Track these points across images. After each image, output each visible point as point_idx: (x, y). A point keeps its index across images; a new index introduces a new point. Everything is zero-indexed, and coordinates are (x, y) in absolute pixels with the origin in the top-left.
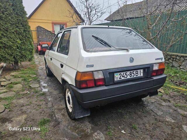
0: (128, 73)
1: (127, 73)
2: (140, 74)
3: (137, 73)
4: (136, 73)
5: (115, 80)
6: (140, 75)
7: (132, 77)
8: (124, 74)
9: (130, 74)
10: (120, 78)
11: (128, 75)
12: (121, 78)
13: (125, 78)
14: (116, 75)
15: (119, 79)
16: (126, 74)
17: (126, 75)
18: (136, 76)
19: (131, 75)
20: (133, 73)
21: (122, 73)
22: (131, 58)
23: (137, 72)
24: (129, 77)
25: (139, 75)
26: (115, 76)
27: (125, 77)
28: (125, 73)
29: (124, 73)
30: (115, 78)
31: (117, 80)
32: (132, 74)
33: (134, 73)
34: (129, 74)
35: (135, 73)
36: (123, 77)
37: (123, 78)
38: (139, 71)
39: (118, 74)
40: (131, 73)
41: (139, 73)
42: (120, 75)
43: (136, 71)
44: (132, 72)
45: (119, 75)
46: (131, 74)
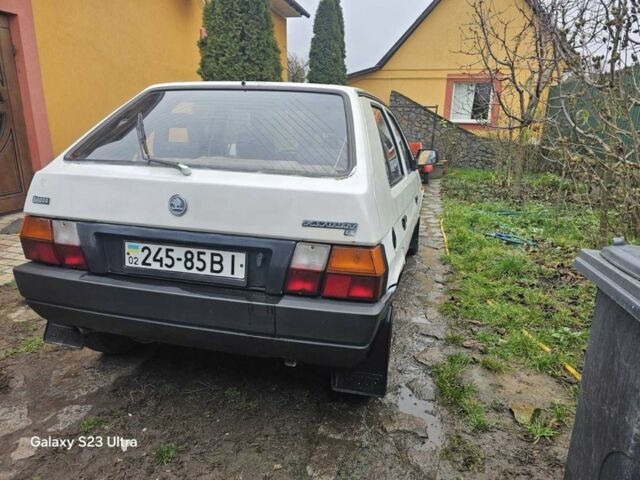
0: (179, 252)
1: (172, 250)
2: (235, 268)
3: (216, 262)
4: (213, 262)
5: (127, 264)
6: (233, 273)
7: (194, 271)
8: (162, 254)
9: (187, 260)
10: (144, 263)
11: (179, 259)
12: (149, 265)
13: (165, 268)
14: (130, 247)
15: (140, 265)
16: (170, 254)
17: (168, 256)
18: (212, 271)
19: (189, 264)
20: (199, 259)
21: (154, 248)
22: (174, 197)
23: (217, 259)
24: (179, 267)
25: (226, 273)
26: (127, 251)
27: (164, 263)
28: (164, 248)
29: (160, 249)
30: (127, 257)
31: (133, 265)
32: (195, 260)
33: (202, 257)
34: (184, 259)
35: (207, 258)
36: (155, 260)
37: (156, 266)
38: (227, 256)
39: (137, 247)
40: (189, 256)
41: (227, 263)
42: (146, 252)
43: (213, 255)
44: (195, 251)
45: (143, 251)
46: (191, 260)
